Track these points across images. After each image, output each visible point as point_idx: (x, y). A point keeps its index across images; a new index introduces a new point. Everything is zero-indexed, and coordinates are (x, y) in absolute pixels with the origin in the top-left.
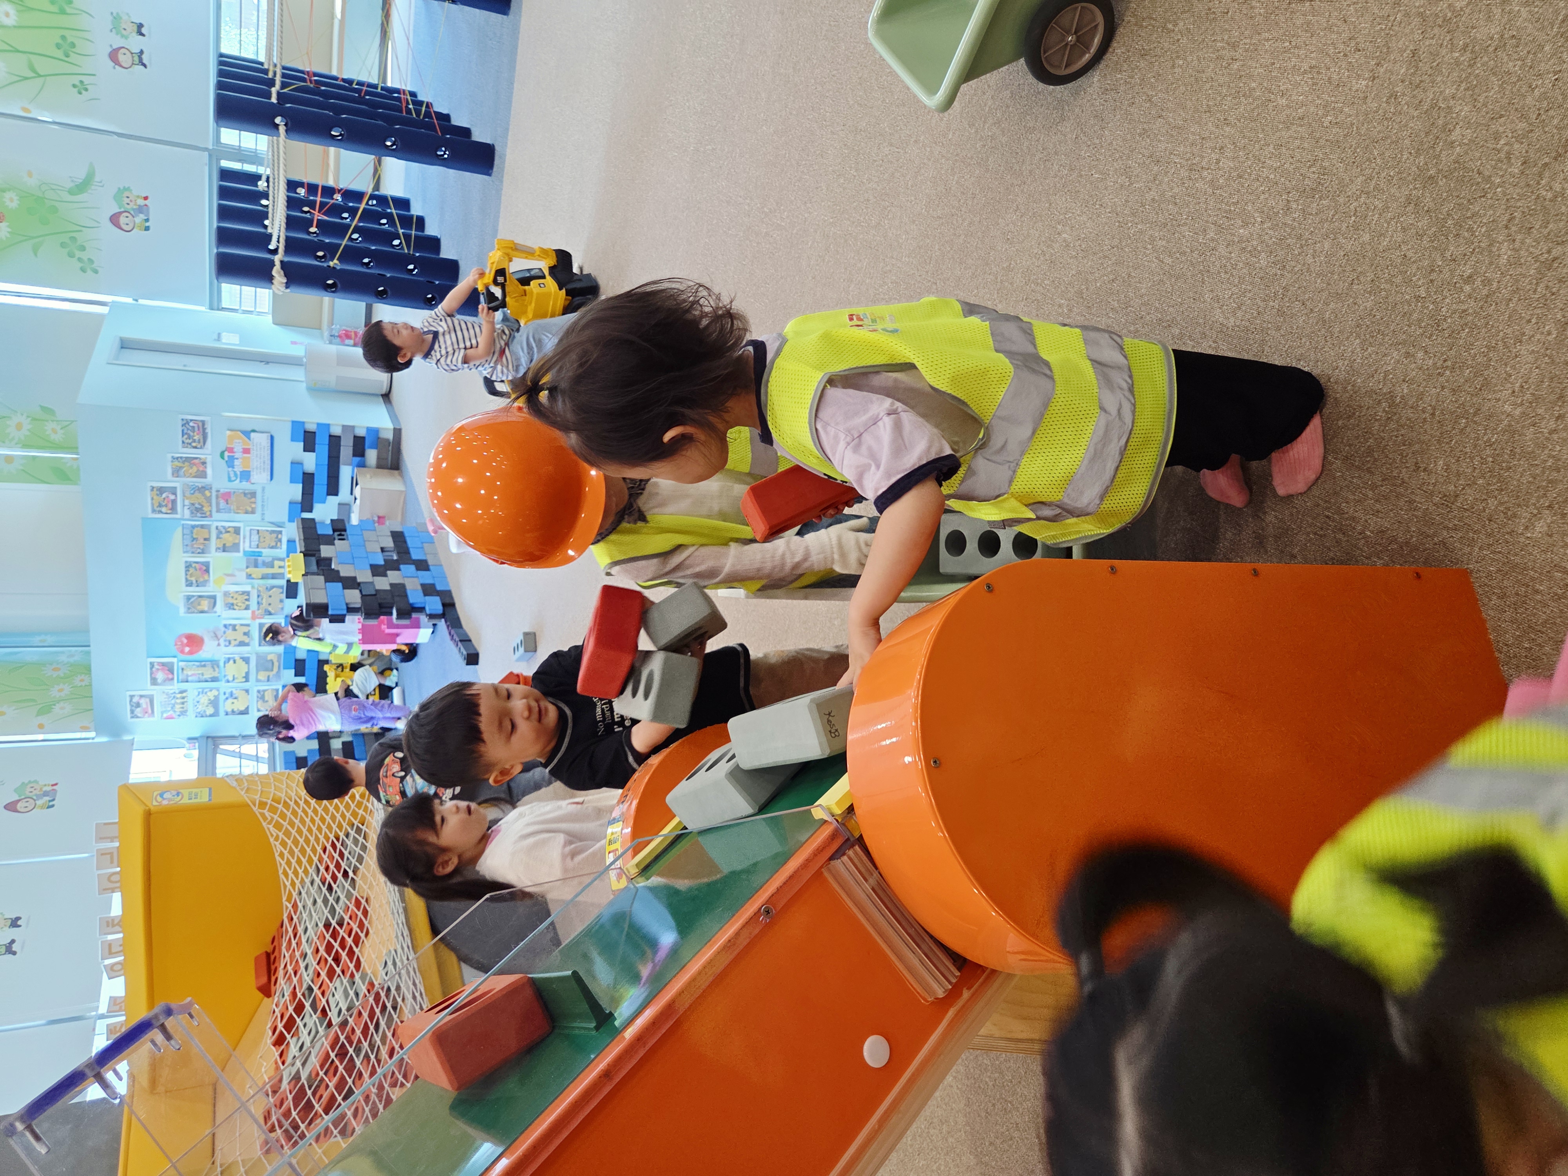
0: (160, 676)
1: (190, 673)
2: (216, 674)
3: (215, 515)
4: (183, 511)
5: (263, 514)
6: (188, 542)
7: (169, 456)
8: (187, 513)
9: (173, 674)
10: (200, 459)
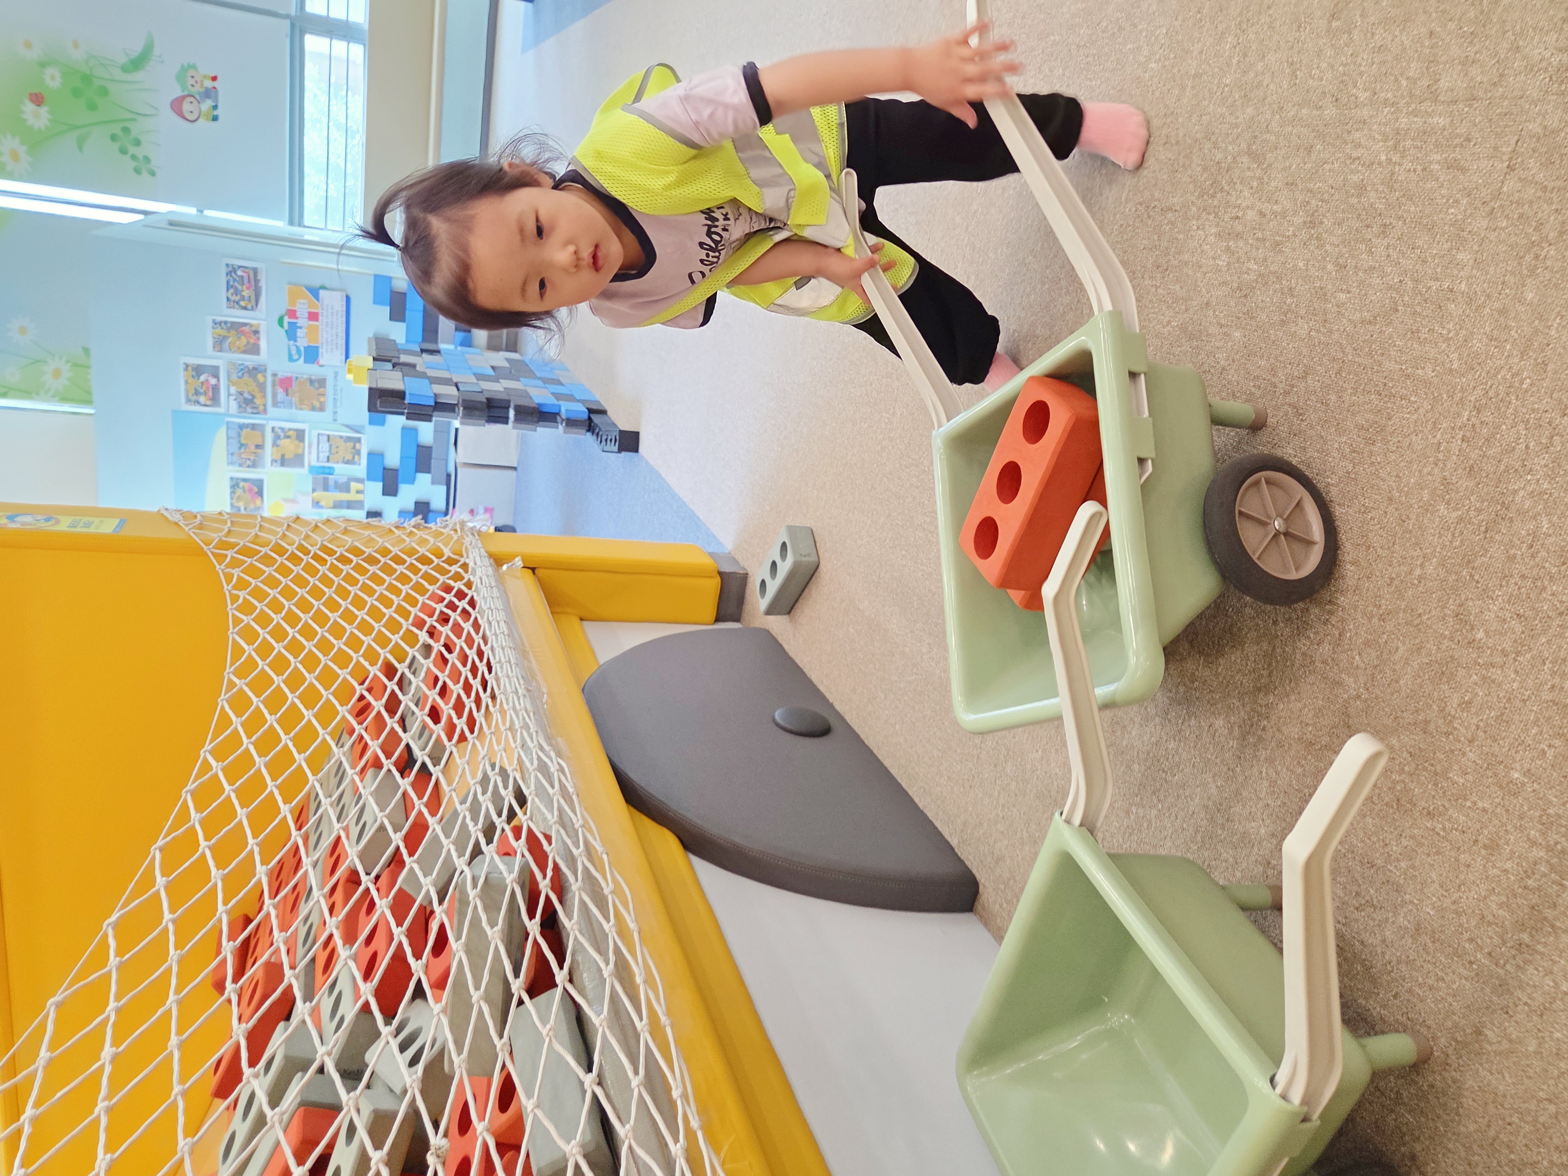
3: (272, 411)
4: (228, 404)
5: (335, 413)
6: (235, 448)
7: (209, 319)
8: (233, 405)
10: (251, 326)
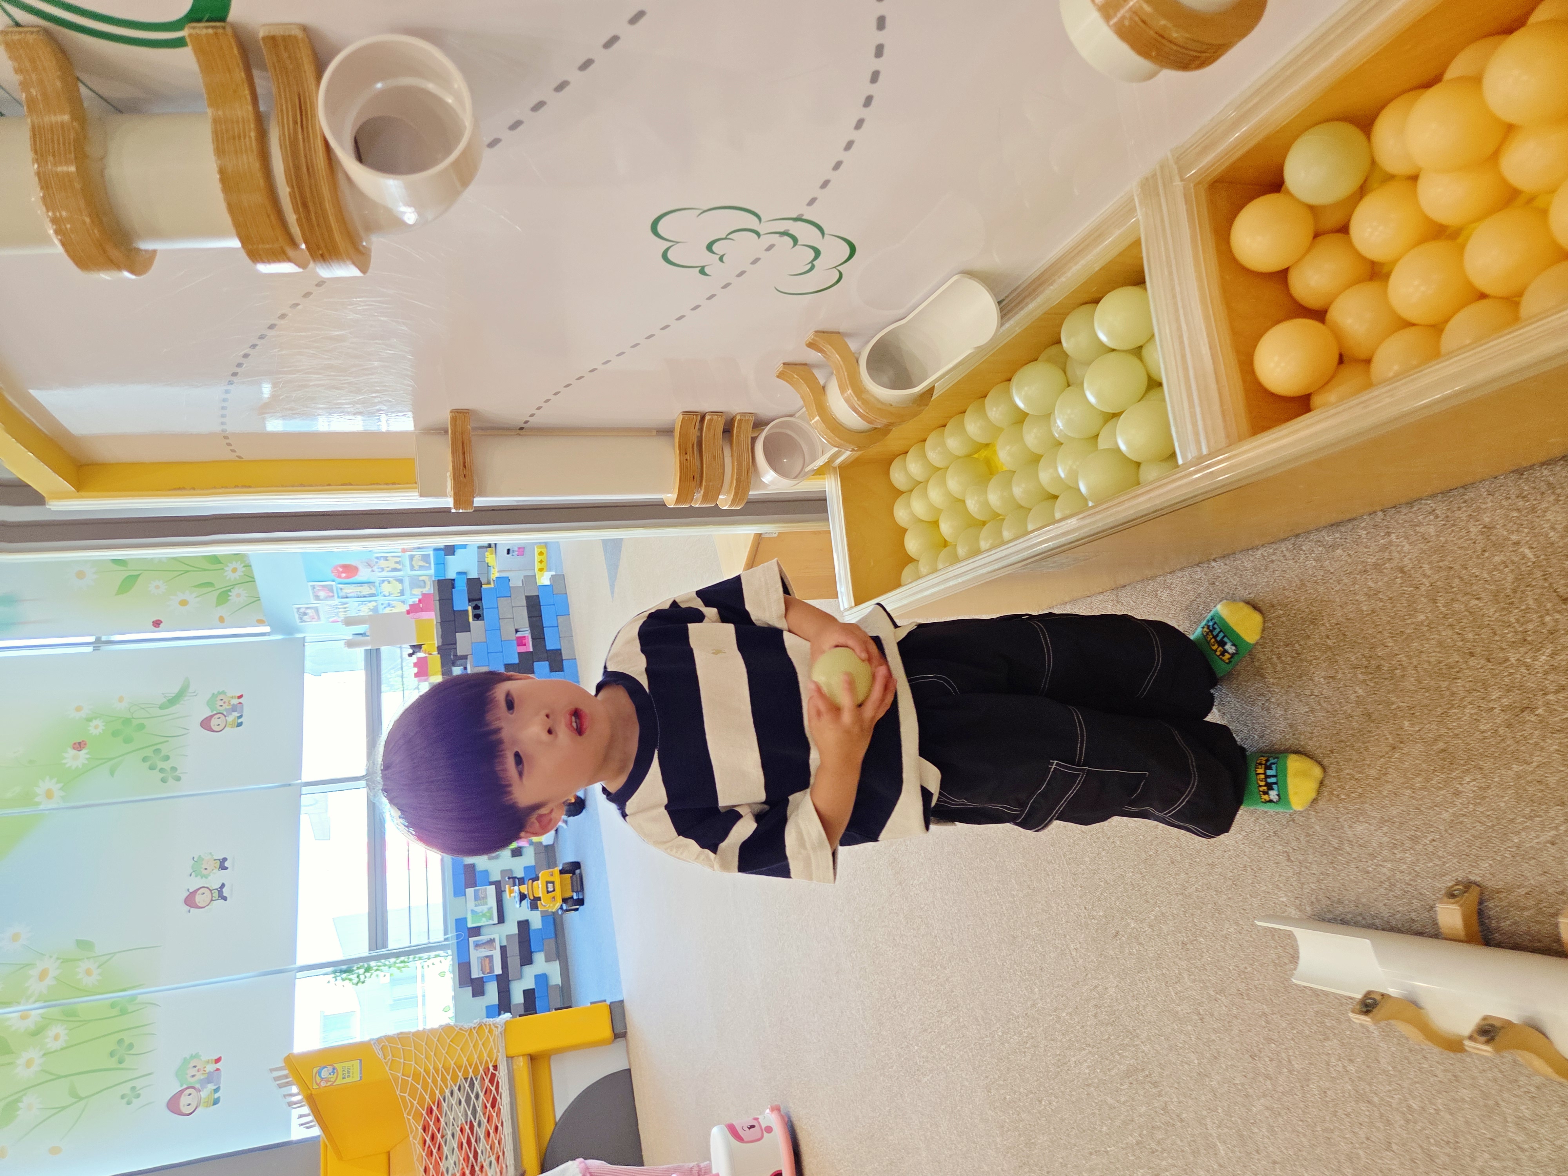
0: (322, 594)
1: (349, 591)
2: (373, 591)
9: (333, 592)
